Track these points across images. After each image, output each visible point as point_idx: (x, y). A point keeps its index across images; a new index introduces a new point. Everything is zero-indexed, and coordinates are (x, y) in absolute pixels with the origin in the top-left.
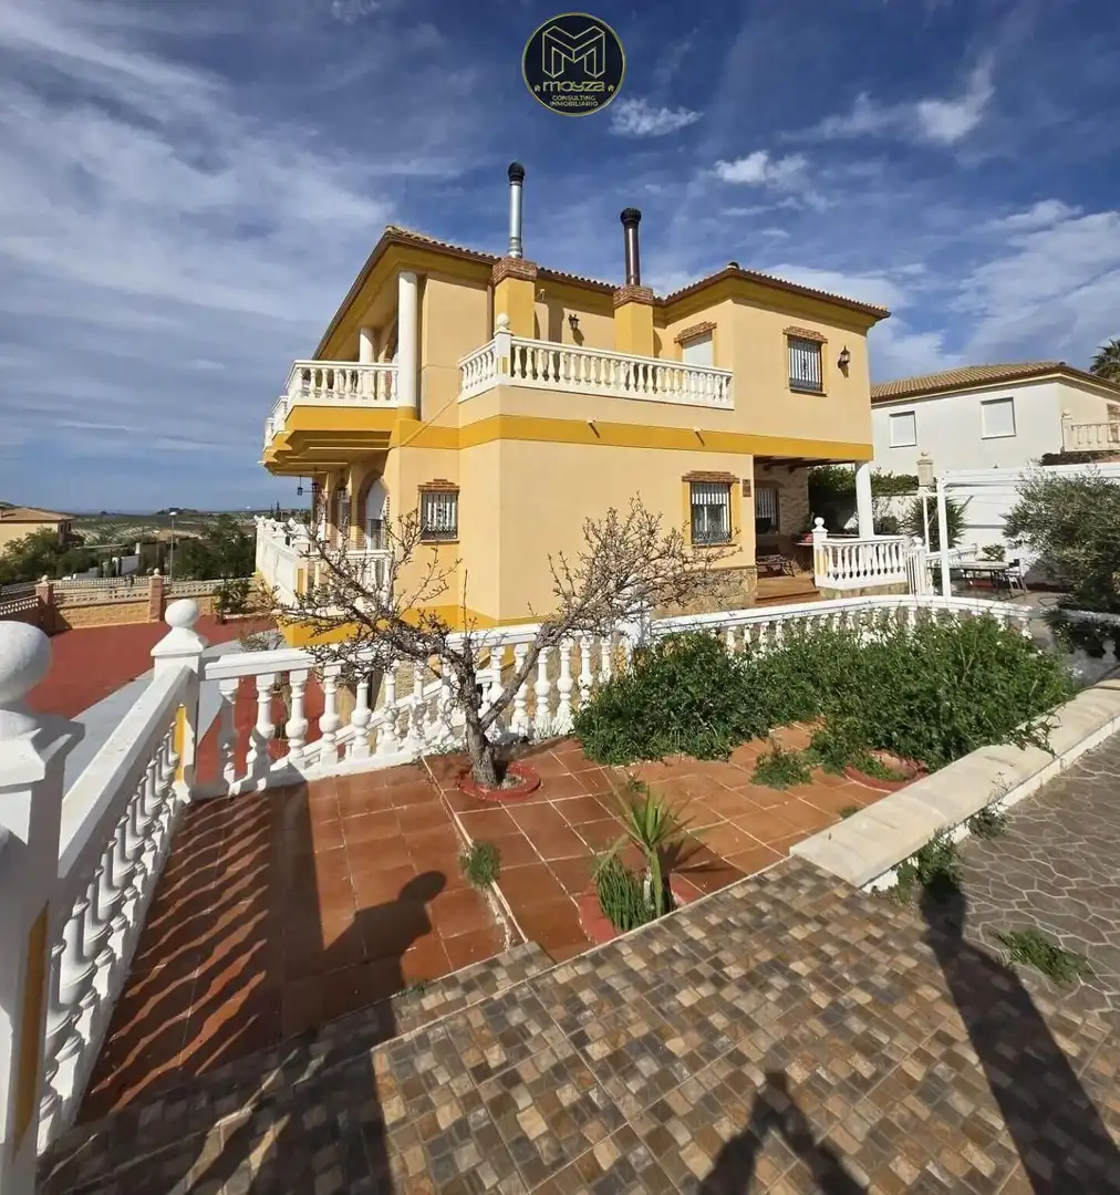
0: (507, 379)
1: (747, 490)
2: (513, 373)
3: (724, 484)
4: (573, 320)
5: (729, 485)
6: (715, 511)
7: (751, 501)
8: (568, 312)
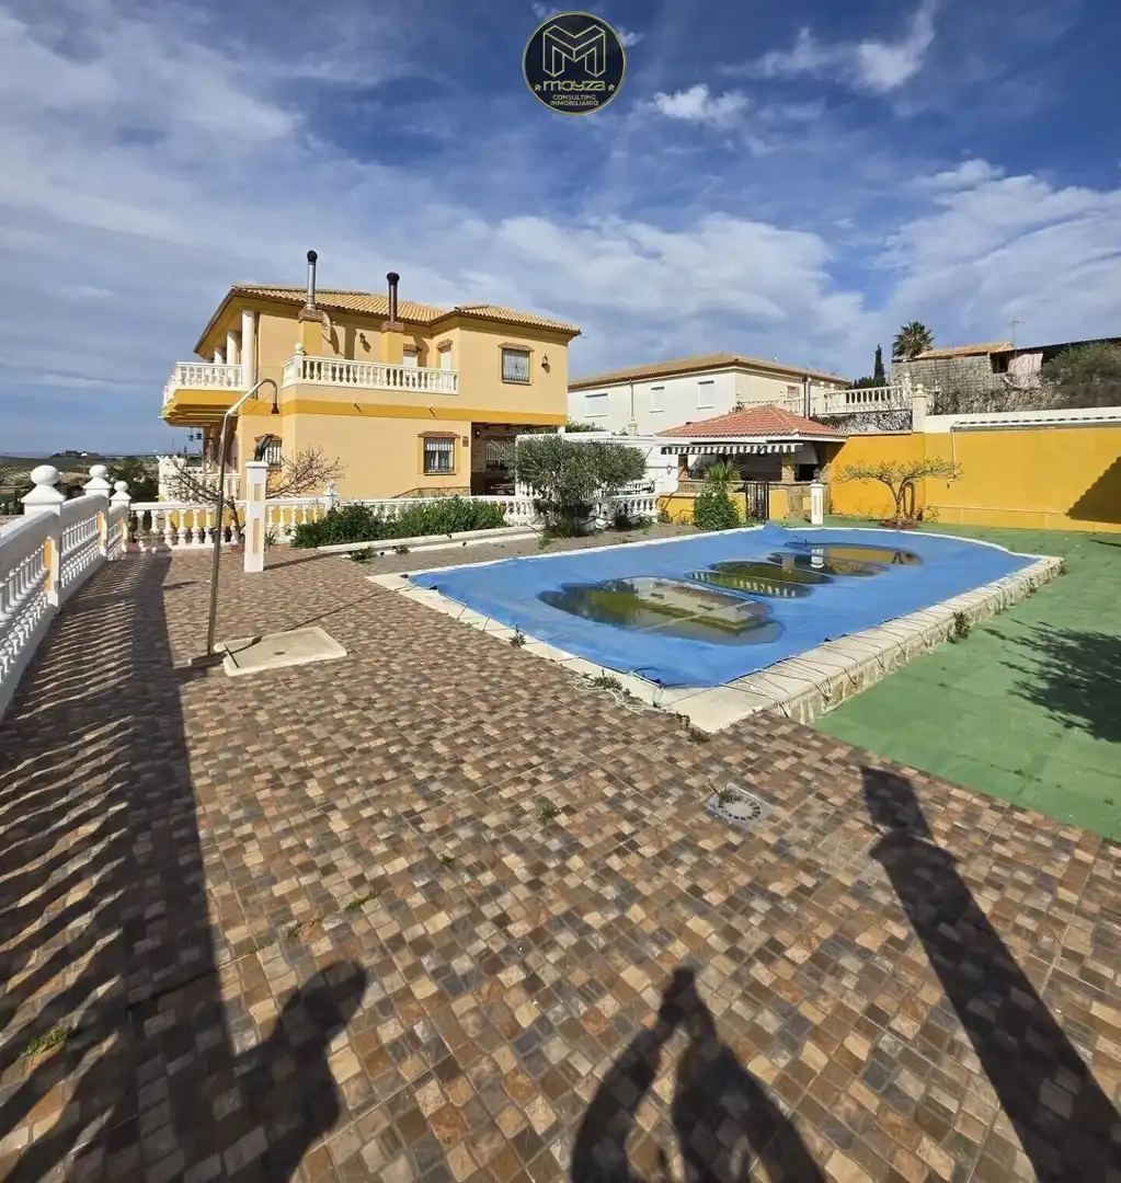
0: (301, 380)
1: (465, 443)
2: (305, 377)
3: (451, 439)
4: (362, 336)
5: (454, 439)
6: (444, 455)
7: (468, 450)
8: (359, 331)
